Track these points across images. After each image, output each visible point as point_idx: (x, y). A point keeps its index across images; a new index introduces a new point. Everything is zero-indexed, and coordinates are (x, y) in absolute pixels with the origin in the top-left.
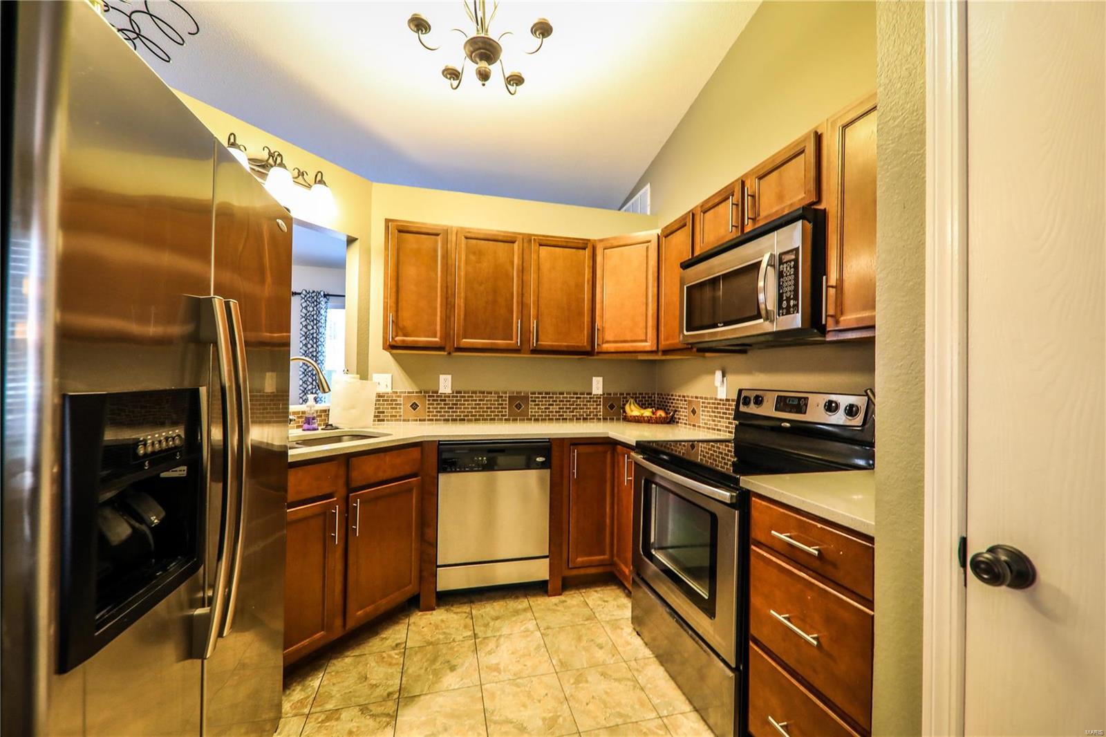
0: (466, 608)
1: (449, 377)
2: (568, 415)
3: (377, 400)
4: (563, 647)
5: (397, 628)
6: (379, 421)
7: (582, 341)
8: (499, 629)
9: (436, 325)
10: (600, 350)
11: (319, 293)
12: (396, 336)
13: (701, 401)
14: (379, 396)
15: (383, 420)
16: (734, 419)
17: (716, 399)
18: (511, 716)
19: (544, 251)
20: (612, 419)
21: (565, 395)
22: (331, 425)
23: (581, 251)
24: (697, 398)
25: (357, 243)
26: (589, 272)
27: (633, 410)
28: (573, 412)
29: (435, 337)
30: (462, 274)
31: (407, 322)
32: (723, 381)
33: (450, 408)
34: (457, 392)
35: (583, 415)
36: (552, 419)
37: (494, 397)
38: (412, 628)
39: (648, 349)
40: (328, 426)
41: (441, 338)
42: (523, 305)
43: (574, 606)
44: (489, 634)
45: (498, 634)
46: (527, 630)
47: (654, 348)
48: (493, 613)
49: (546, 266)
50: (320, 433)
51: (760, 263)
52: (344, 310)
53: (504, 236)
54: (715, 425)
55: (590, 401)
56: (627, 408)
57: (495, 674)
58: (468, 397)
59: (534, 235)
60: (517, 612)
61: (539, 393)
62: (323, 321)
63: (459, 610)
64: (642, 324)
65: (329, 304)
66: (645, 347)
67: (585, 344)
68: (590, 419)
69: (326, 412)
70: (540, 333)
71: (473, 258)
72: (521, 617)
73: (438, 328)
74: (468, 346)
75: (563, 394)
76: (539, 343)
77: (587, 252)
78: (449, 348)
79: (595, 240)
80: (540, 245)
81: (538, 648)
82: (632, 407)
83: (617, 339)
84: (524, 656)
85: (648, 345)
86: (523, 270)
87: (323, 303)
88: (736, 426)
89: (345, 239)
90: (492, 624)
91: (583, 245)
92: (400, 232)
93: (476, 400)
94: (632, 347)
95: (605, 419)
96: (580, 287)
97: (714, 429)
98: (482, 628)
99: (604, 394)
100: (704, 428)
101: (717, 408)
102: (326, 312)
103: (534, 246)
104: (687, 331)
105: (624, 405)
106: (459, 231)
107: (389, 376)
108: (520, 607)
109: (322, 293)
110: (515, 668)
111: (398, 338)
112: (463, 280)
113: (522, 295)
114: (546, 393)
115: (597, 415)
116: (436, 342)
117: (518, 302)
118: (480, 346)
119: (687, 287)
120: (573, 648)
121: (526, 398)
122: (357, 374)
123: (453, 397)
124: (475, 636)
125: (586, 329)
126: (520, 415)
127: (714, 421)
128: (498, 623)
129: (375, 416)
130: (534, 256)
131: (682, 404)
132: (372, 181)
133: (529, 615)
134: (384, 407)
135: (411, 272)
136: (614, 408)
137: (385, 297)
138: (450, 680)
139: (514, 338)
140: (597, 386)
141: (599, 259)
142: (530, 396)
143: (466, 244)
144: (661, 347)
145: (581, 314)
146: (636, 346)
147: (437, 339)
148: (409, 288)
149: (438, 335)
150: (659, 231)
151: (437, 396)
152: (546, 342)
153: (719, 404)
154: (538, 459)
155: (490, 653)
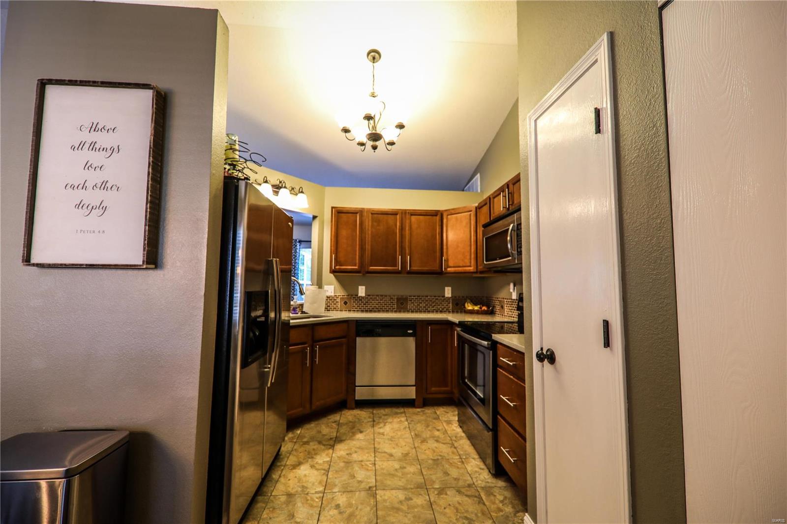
0: (371, 410)
1: (364, 287)
2: (431, 309)
3: (326, 300)
4: (418, 429)
5: (335, 415)
6: (328, 310)
7: (436, 267)
8: (386, 419)
9: (356, 260)
10: (446, 271)
11: (296, 240)
12: (337, 266)
13: (505, 300)
14: (328, 297)
15: (329, 310)
16: (517, 310)
17: (512, 299)
18: (386, 451)
19: (413, 218)
20: (457, 312)
21: (429, 297)
22: (304, 312)
23: (435, 217)
24: (503, 299)
25: (318, 218)
26: (439, 229)
27: (469, 307)
28: (433, 307)
29: (356, 266)
30: (370, 232)
31: (342, 259)
32: (514, 289)
33: (364, 304)
34: (368, 296)
35: (439, 309)
36: (421, 311)
37: (388, 298)
38: (343, 415)
39: (472, 271)
40: (303, 312)
41: (359, 267)
42: (402, 248)
43: (428, 413)
44: (381, 421)
45: (386, 421)
46: (401, 421)
47: (475, 270)
48: (384, 413)
49: (414, 226)
50: (299, 315)
51: (508, 229)
52: (310, 250)
53: (392, 212)
54: (512, 314)
55: (444, 301)
56: (466, 305)
57: (382, 436)
58: (374, 298)
59: (408, 210)
60: (397, 413)
61: (414, 296)
62: (298, 256)
63: (367, 410)
64: (468, 257)
65: (301, 246)
66: (470, 270)
67: (437, 269)
68: (444, 311)
69: (302, 305)
70: (412, 263)
71: (375, 224)
72: (399, 416)
73: (357, 261)
74: (372, 270)
75: (428, 297)
76: (412, 268)
77: (438, 218)
78: (363, 273)
79: (443, 211)
80: (412, 215)
81: (405, 428)
82: (469, 304)
83: (455, 265)
84: (397, 430)
85: (471, 269)
86: (402, 229)
87: (298, 246)
88: (519, 314)
89: (312, 217)
90: (383, 417)
91: (435, 214)
92: (339, 213)
93: (378, 300)
94: (464, 270)
95: (453, 312)
96: (434, 237)
97: (511, 317)
98: (378, 419)
99: (452, 297)
100: (507, 316)
101: (512, 304)
102: (299, 251)
103: (408, 216)
104: (486, 261)
105: (465, 303)
106: (369, 210)
107: (333, 287)
108: (399, 411)
109: (298, 241)
110: (392, 434)
111: (337, 267)
112: (370, 236)
113: (402, 242)
114: (418, 296)
115: (448, 309)
116: (356, 269)
117: (399, 246)
118: (379, 271)
119: (486, 238)
120: (424, 430)
121: (406, 299)
122: (317, 285)
123: (366, 298)
124: (374, 421)
125: (438, 259)
126: (402, 308)
127: (511, 312)
128: (386, 417)
129: (326, 308)
130: (408, 221)
131: (497, 303)
132: (326, 186)
133: (403, 415)
134: (330, 303)
135: (344, 233)
136: (458, 305)
137: (331, 247)
138: (360, 436)
139: (397, 265)
140: (448, 292)
141: (445, 221)
142: (409, 298)
143: (372, 218)
144: (479, 270)
145: (435, 252)
146: (466, 270)
147: (356, 267)
148: (343, 241)
149: (357, 265)
150: (477, 205)
151: (358, 298)
152: (415, 268)
153: (513, 302)
154: (409, 331)
155: (380, 428)
